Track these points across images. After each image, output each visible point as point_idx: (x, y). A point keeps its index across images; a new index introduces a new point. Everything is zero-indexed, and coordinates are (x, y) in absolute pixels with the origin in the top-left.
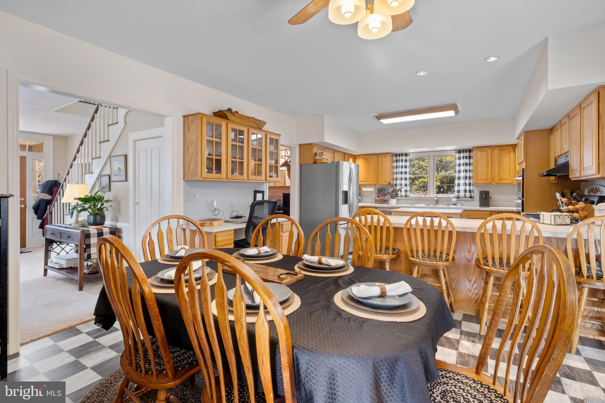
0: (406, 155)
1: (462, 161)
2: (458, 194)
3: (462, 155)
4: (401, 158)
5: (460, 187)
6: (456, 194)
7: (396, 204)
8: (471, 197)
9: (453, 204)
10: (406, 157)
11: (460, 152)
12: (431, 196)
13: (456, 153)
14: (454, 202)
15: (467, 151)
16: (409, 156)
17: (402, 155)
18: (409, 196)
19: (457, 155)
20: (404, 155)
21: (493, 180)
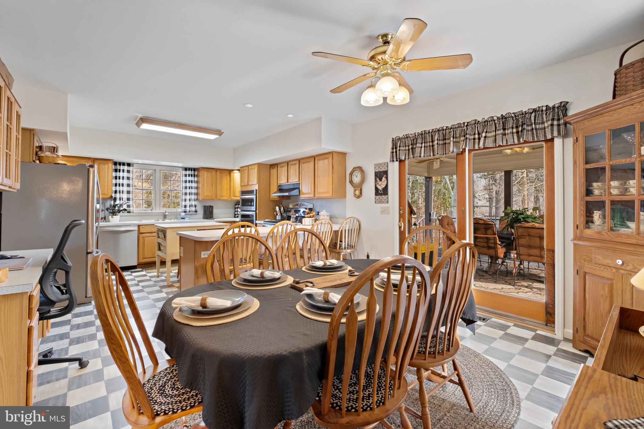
0: (129, 165)
1: (188, 178)
2: (185, 208)
3: (188, 172)
4: (122, 167)
5: (187, 202)
6: (183, 208)
7: (119, 221)
8: (196, 211)
9: (182, 218)
10: (129, 167)
11: (186, 169)
12: (158, 211)
13: (182, 170)
14: (183, 216)
15: (193, 170)
16: (133, 166)
17: (124, 164)
18: (133, 212)
19: (184, 172)
20: (126, 164)
21: (216, 196)
